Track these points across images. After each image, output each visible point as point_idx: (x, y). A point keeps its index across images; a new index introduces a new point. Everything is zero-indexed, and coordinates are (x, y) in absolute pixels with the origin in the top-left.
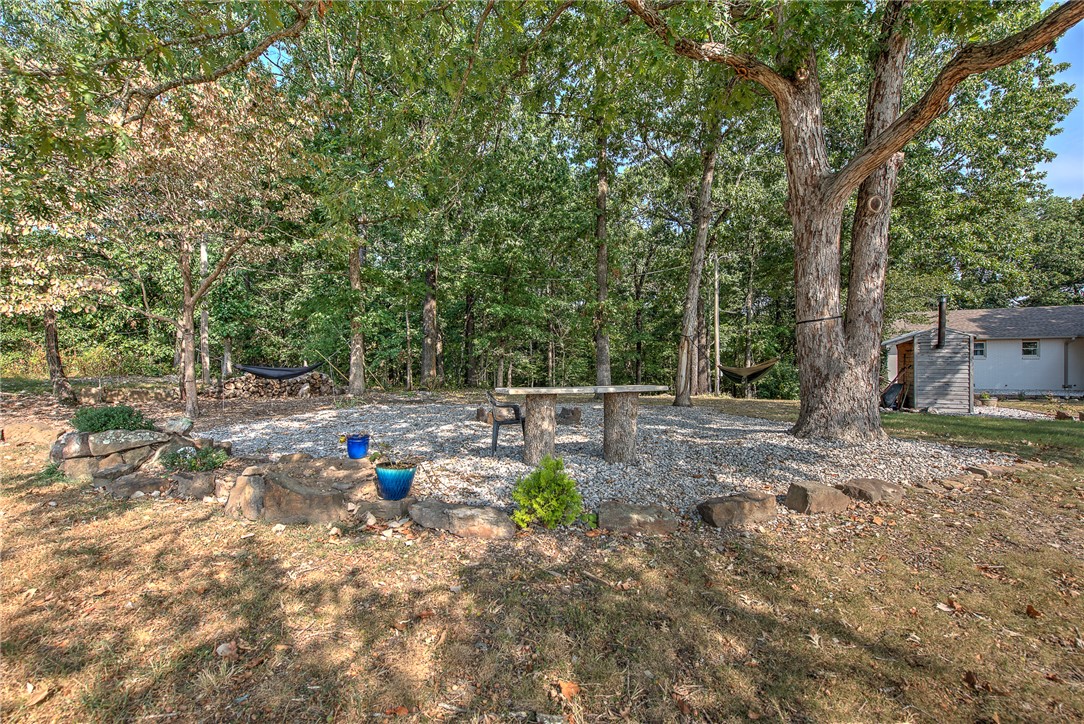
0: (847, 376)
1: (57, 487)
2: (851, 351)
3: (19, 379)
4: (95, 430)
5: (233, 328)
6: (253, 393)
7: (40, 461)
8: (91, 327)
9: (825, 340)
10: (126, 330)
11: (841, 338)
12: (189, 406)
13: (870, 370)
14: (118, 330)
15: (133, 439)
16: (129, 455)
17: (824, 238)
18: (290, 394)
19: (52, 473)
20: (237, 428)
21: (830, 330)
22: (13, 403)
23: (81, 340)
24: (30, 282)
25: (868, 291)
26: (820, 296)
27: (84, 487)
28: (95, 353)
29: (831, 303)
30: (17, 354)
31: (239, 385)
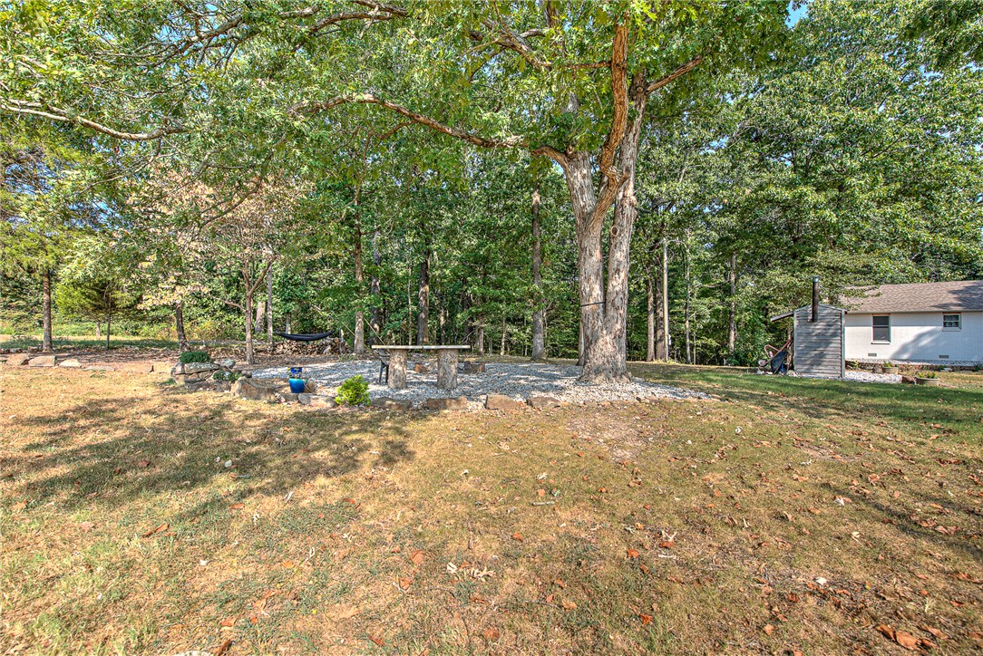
0: (601, 342)
1: (172, 386)
2: (605, 326)
3: (165, 341)
4: (187, 362)
5: (292, 306)
6: (295, 351)
7: (166, 378)
8: (206, 306)
9: (591, 318)
10: (226, 309)
11: (601, 317)
12: (248, 357)
13: (615, 337)
14: (222, 309)
15: (204, 366)
16: (201, 374)
17: (588, 252)
18: (318, 353)
19: (171, 381)
20: (269, 370)
21: (593, 312)
22: (159, 354)
23: (200, 316)
24: (167, 286)
25: (614, 287)
26: (588, 289)
27: (181, 386)
28: (207, 324)
29: (594, 294)
30: (164, 325)
31: (285, 346)
